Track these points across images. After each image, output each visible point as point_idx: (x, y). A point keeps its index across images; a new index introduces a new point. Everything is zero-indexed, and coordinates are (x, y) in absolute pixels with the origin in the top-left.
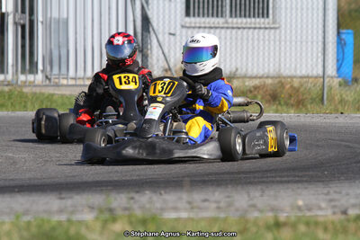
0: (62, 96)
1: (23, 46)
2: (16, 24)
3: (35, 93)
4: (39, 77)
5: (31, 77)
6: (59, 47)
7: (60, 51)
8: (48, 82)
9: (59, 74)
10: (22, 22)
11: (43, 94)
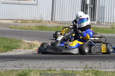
0: (101, 28)
1: (91, 13)
2: (90, 7)
3: (94, 27)
4: (96, 22)
5: (93, 22)
6: (101, 14)
7: (102, 15)
8: (98, 23)
9: (101, 22)
10: (91, 7)
11: (96, 27)
